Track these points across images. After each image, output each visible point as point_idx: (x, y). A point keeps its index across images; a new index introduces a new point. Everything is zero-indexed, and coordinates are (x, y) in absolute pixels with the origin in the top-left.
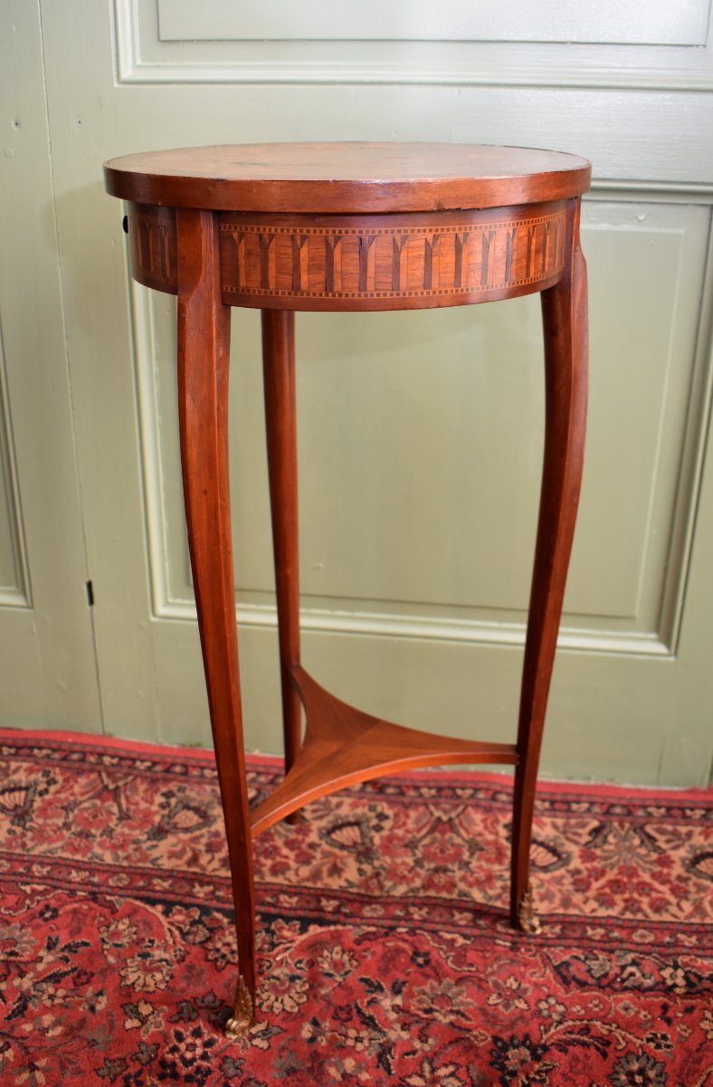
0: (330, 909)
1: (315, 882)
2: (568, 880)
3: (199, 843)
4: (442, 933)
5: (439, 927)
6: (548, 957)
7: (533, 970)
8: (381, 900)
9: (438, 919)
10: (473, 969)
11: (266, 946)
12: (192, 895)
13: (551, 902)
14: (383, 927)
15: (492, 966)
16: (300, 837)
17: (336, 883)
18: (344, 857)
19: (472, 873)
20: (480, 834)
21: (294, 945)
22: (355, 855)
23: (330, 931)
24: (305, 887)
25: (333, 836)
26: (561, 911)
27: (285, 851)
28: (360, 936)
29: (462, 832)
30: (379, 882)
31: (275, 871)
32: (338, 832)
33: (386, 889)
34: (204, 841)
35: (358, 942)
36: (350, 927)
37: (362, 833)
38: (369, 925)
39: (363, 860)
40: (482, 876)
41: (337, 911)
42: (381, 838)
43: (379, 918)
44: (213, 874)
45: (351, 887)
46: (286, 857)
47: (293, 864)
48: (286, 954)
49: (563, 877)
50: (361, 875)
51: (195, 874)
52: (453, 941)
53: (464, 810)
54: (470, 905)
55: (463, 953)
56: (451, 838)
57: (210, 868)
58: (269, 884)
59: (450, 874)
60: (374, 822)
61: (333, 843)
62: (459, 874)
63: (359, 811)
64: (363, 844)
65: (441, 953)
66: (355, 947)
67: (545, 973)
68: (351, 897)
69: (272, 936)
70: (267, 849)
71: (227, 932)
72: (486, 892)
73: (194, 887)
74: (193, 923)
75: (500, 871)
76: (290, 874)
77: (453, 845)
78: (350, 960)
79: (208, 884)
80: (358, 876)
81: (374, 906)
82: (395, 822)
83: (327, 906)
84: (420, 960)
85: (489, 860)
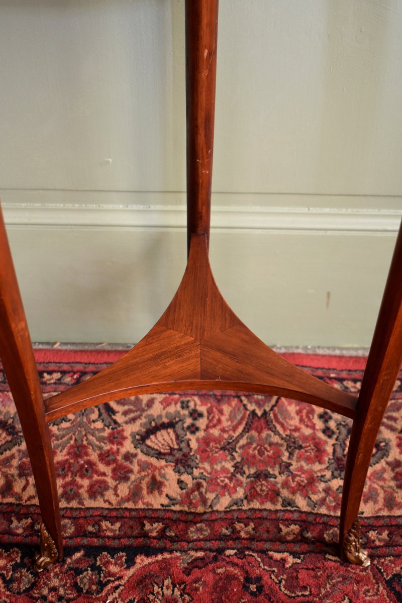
0: (154, 534)
1: (135, 503)
2: (389, 475)
3: (11, 466)
4: (271, 553)
5: (267, 545)
6: (380, 570)
7: (366, 587)
8: (205, 517)
9: (265, 536)
10: (307, 593)
11: (94, 587)
12: (10, 532)
13: (376, 502)
14: (211, 550)
15: (325, 588)
16: (115, 447)
17: (157, 501)
18: (162, 467)
19: (294, 476)
20: (297, 429)
21: (123, 582)
22: (173, 464)
23: (157, 561)
24: (126, 509)
25: (148, 442)
26: (385, 513)
27: (102, 467)
28: (188, 564)
29: (279, 428)
30: (201, 494)
31: (93, 493)
32: (152, 437)
33: (209, 503)
34: (15, 462)
35: (187, 571)
36: (178, 554)
37: (177, 437)
38: (196, 550)
39: (182, 470)
40: (303, 479)
41: (162, 535)
42: (198, 440)
43: (205, 540)
44: (28, 503)
45: (174, 504)
46: (104, 474)
47: (111, 482)
48: (116, 595)
49: (384, 470)
50: (182, 489)
51: (11, 504)
52: (284, 560)
53: (277, 402)
54: (296, 516)
55: (295, 574)
56: (269, 436)
57: (25, 496)
58: (88, 509)
59: (272, 479)
60: (189, 421)
61: (149, 451)
62: (281, 479)
63: (172, 409)
64: (180, 449)
65: (273, 577)
66: (186, 578)
67: (378, 590)
68: (175, 516)
69: (99, 574)
70: (82, 466)
71: (52, 574)
72: (309, 498)
73: (12, 522)
74: (16, 568)
75: (320, 471)
76: (109, 495)
77: (271, 444)
78: (181, 595)
79: (26, 516)
80: (179, 490)
81: (198, 525)
82: (210, 421)
83: (151, 531)
84: (253, 588)
85: (308, 460)
